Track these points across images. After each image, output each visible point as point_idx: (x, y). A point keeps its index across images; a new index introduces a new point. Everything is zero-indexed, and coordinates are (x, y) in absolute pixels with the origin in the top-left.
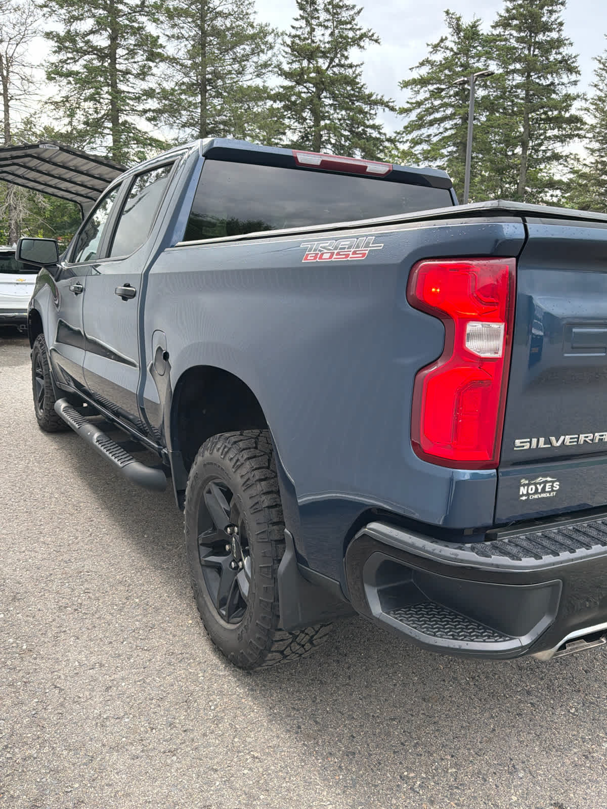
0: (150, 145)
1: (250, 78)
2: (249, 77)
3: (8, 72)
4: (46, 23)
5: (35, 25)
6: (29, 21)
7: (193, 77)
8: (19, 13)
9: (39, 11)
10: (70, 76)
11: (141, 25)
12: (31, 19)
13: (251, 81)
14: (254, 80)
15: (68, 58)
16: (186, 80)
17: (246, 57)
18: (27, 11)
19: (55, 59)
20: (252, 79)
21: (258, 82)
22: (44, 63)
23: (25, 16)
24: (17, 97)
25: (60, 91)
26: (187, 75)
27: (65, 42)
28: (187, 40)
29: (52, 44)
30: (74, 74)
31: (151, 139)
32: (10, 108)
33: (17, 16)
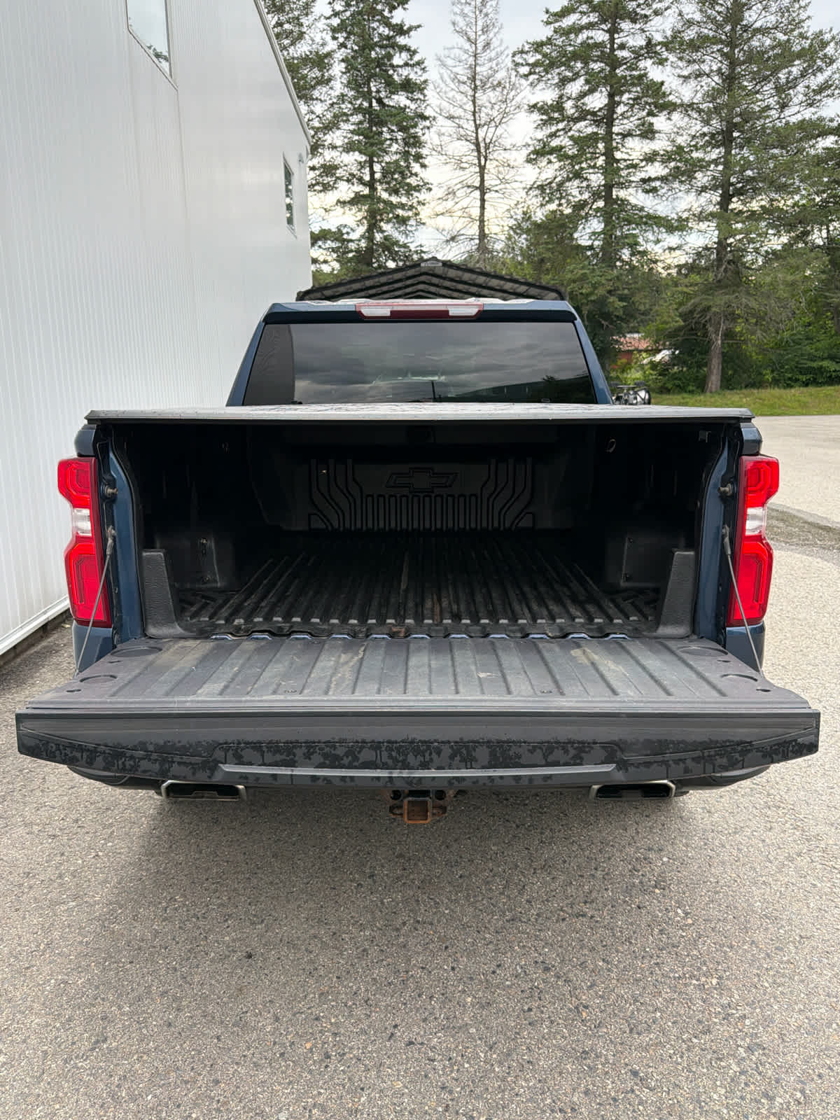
0: (646, 223)
1: (796, 111)
2: (796, 109)
3: (486, 160)
4: (533, 94)
5: (518, 99)
6: (510, 96)
7: (716, 123)
8: (499, 89)
9: (523, 81)
10: (551, 154)
11: (642, 72)
12: (513, 93)
13: (799, 114)
14: (802, 113)
15: (558, 130)
16: (706, 130)
17: (791, 83)
18: (507, 85)
19: (541, 134)
20: (799, 112)
21: (808, 114)
22: (530, 142)
23: (505, 92)
24: (495, 188)
25: (540, 173)
26: (707, 122)
27: (550, 113)
28: (708, 76)
29: (536, 117)
30: (556, 151)
31: (649, 216)
32: (486, 203)
33: (497, 93)
